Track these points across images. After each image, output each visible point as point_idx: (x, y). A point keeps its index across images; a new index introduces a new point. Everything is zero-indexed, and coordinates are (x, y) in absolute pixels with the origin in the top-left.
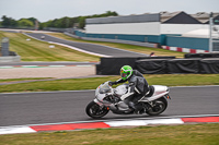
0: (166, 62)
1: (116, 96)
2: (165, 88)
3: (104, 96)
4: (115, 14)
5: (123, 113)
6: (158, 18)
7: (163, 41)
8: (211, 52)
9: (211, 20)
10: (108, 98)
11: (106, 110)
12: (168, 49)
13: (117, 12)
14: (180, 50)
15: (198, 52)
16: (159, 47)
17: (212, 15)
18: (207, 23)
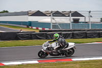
0: (31, 34)
1: (52, 47)
2: (73, 44)
3: (46, 47)
4: (7, 12)
5: (55, 55)
6: (27, 13)
7: (30, 24)
8: (51, 29)
9: (51, 14)
10: (48, 49)
11: (47, 54)
12: (32, 28)
13: (8, 11)
14: (37, 29)
15: (46, 29)
16: (28, 27)
17: (52, 12)
18: (50, 16)
